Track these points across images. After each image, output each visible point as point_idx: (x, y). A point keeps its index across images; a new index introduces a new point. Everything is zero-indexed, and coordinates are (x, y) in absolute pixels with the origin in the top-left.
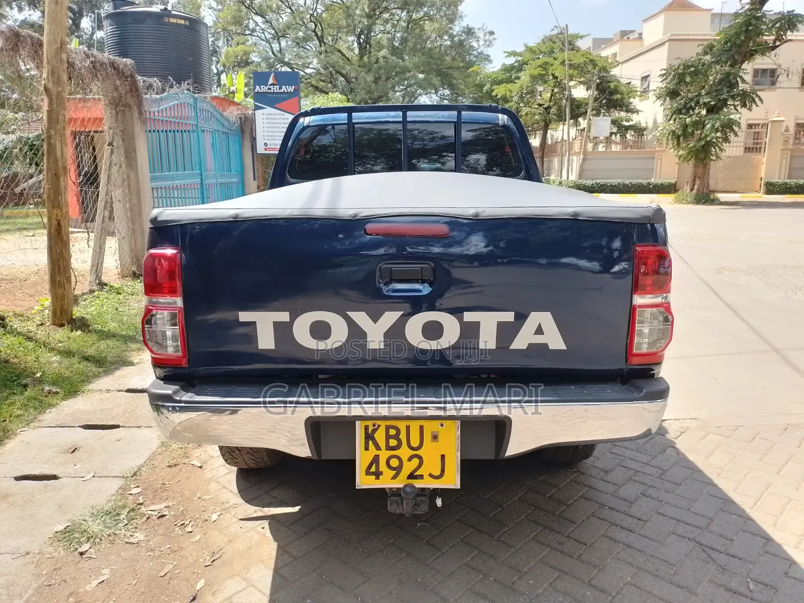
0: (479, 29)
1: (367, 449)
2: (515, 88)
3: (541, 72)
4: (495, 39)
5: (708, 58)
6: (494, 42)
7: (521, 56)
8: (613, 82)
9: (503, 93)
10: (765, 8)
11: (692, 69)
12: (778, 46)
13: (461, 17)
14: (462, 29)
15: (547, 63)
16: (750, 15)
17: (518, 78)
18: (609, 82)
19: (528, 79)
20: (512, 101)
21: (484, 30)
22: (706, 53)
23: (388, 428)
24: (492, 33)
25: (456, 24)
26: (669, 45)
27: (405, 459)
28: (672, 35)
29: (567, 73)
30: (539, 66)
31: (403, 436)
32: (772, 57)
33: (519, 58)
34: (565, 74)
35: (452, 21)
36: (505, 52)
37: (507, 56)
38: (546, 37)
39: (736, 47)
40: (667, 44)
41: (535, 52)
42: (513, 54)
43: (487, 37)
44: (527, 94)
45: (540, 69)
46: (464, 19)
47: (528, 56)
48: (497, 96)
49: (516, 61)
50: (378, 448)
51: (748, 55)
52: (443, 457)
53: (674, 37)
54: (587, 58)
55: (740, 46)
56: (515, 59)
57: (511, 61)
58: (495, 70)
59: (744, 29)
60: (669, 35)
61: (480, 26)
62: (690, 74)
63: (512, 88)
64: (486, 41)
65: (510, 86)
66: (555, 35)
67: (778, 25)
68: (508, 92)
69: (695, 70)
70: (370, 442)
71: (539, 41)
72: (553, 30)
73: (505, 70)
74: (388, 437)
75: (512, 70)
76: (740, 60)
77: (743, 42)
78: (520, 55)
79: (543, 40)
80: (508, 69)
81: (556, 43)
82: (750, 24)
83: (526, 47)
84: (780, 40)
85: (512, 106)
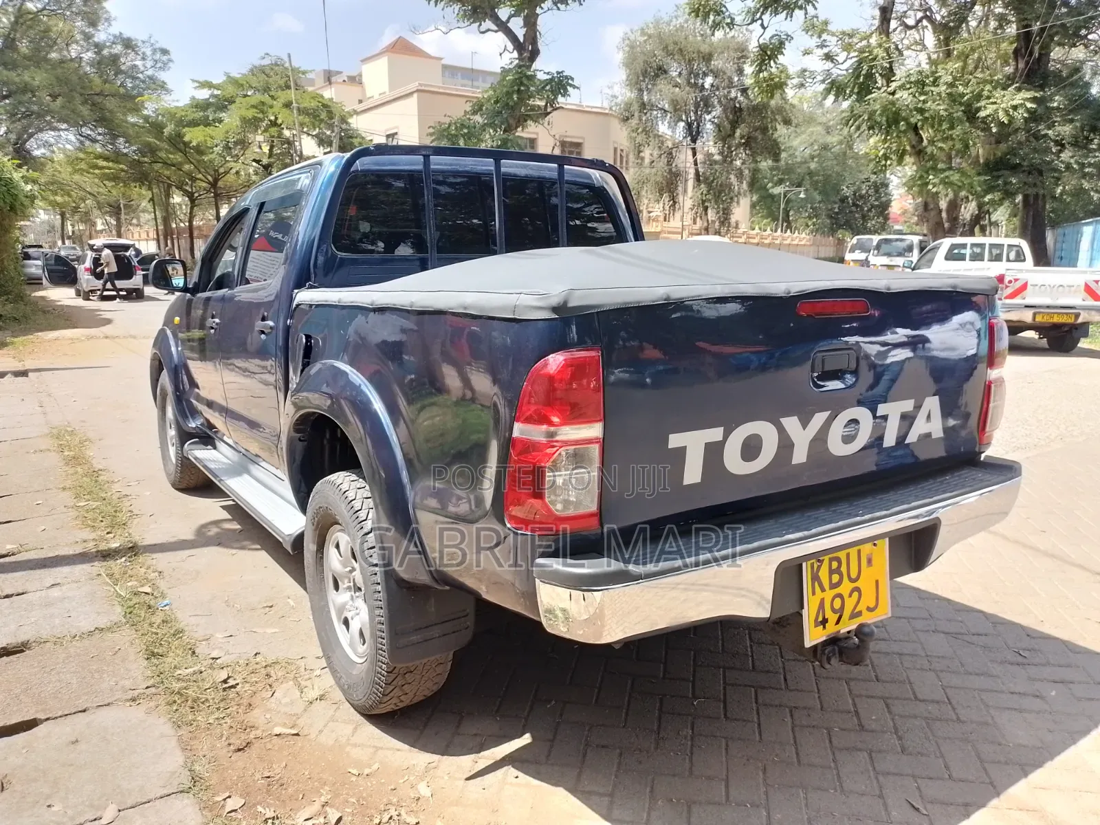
0: (144, 42)
1: (814, 593)
2: (218, 132)
3: (256, 115)
4: (170, 60)
5: (478, 119)
6: (171, 64)
7: (218, 89)
8: (356, 138)
9: (201, 139)
10: (534, 66)
11: (466, 131)
12: (550, 113)
13: (107, 20)
14: (111, 38)
15: (263, 103)
16: (520, 73)
17: (220, 121)
18: (351, 137)
19: (238, 123)
20: (213, 152)
21: (152, 45)
22: (475, 113)
23: (831, 560)
24: (165, 52)
25: (99, 28)
26: (418, 96)
27: (846, 596)
28: (420, 85)
29: (296, 121)
30: (253, 106)
31: (844, 569)
32: (546, 124)
33: (217, 92)
34: (294, 122)
35: (93, 24)
36: (194, 81)
37: (195, 88)
38: (256, 67)
39: (508, 109)
40: (415, 95)
41: (242, 85)
42: (207, 85)
43: (158, 56)
44: (236, 143)
45: (255, 110)
46: (113, 23)
47: (231, 90)
48: (191, 142)
49: (212, 96)
50: (823, 590)
51: (522, 120)
52: (877, 582)
53: (423, 88)
54: (319, 102)
55: (512, 108)
56: (210, 92)
57: (204, 94)
58: (181, 104)
59: (516, 88)
60: (417, 84)
61: (145, 38)
62: (463, 136)
63: (213, 134)
64: (156, 61)
65: (209, 130)
66: (268, 65)
67: (548, 88)
68: (208, 139)
69: (469, 132)
70: (816, 584)
71: (245, 71)
72: (264, 58)
73: (196, 107)
74: (831, 572)
75: (207, 109)
76: (514, 126)
77: (516, 104)
78: (217, 87)
79: (252, 70)
80: (203, 106)
81: (271, 77)
82: (522, 84)
83: (229, 77)
84: (552, 106)
85: (214, 159)
